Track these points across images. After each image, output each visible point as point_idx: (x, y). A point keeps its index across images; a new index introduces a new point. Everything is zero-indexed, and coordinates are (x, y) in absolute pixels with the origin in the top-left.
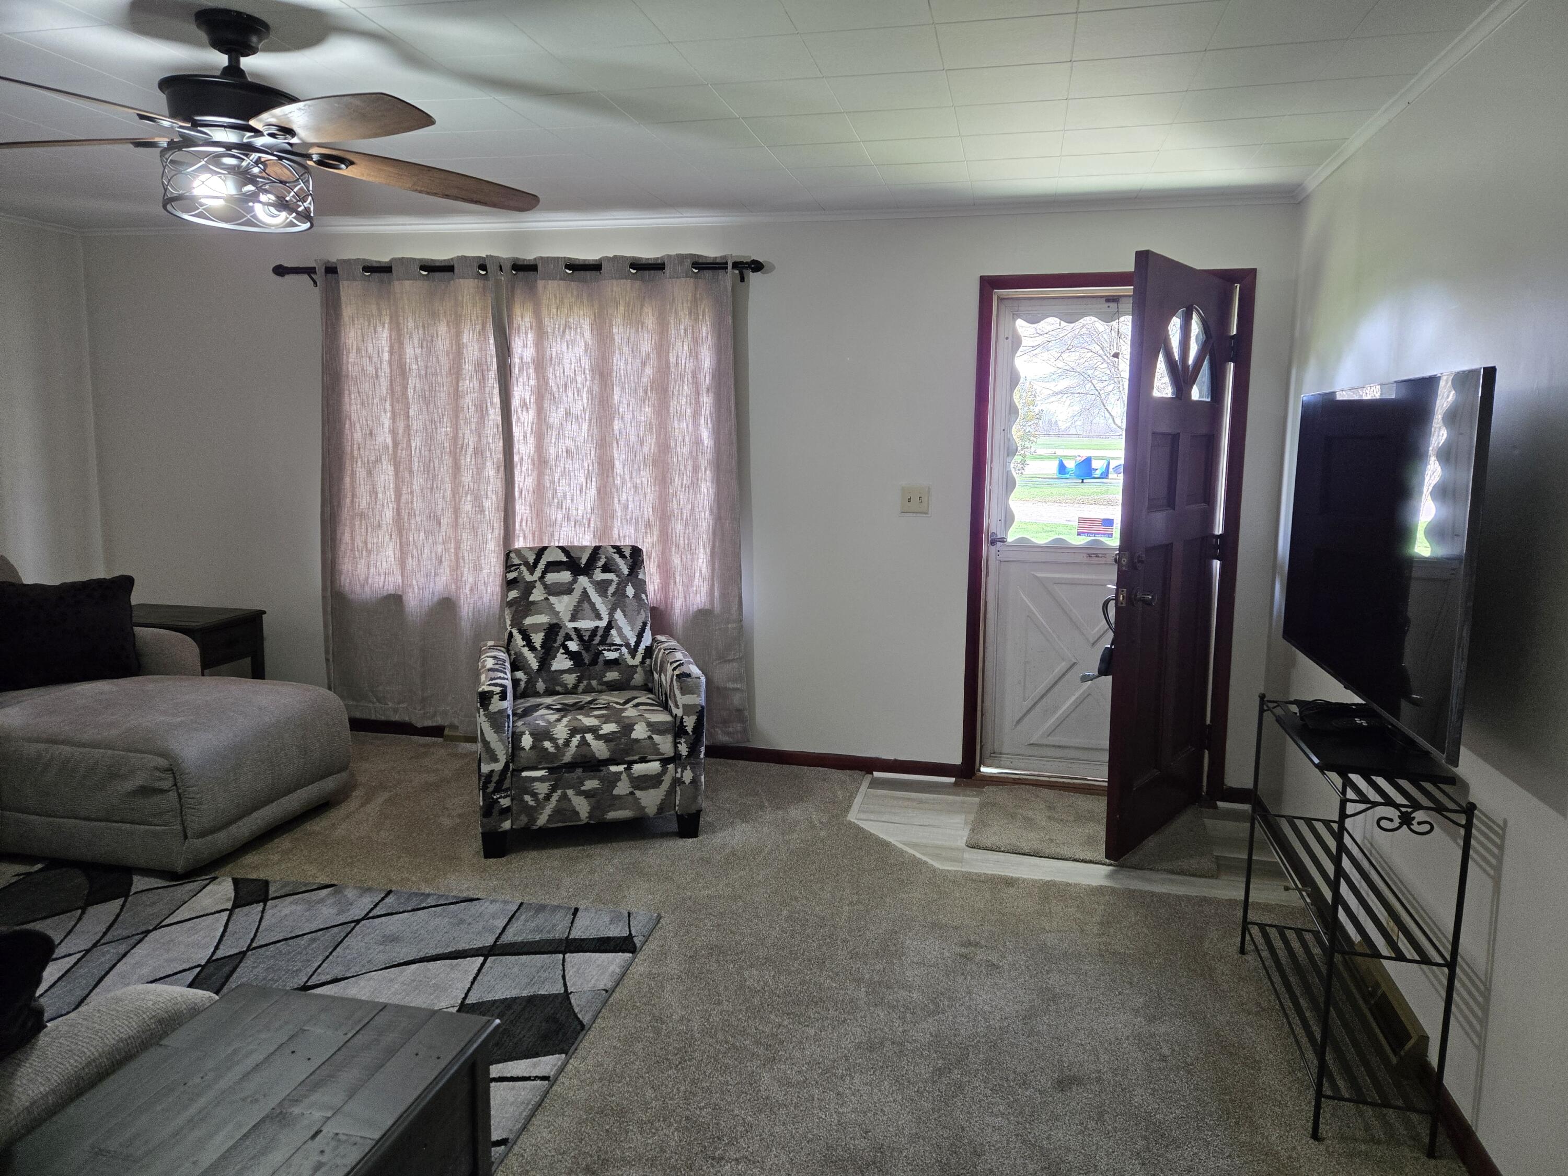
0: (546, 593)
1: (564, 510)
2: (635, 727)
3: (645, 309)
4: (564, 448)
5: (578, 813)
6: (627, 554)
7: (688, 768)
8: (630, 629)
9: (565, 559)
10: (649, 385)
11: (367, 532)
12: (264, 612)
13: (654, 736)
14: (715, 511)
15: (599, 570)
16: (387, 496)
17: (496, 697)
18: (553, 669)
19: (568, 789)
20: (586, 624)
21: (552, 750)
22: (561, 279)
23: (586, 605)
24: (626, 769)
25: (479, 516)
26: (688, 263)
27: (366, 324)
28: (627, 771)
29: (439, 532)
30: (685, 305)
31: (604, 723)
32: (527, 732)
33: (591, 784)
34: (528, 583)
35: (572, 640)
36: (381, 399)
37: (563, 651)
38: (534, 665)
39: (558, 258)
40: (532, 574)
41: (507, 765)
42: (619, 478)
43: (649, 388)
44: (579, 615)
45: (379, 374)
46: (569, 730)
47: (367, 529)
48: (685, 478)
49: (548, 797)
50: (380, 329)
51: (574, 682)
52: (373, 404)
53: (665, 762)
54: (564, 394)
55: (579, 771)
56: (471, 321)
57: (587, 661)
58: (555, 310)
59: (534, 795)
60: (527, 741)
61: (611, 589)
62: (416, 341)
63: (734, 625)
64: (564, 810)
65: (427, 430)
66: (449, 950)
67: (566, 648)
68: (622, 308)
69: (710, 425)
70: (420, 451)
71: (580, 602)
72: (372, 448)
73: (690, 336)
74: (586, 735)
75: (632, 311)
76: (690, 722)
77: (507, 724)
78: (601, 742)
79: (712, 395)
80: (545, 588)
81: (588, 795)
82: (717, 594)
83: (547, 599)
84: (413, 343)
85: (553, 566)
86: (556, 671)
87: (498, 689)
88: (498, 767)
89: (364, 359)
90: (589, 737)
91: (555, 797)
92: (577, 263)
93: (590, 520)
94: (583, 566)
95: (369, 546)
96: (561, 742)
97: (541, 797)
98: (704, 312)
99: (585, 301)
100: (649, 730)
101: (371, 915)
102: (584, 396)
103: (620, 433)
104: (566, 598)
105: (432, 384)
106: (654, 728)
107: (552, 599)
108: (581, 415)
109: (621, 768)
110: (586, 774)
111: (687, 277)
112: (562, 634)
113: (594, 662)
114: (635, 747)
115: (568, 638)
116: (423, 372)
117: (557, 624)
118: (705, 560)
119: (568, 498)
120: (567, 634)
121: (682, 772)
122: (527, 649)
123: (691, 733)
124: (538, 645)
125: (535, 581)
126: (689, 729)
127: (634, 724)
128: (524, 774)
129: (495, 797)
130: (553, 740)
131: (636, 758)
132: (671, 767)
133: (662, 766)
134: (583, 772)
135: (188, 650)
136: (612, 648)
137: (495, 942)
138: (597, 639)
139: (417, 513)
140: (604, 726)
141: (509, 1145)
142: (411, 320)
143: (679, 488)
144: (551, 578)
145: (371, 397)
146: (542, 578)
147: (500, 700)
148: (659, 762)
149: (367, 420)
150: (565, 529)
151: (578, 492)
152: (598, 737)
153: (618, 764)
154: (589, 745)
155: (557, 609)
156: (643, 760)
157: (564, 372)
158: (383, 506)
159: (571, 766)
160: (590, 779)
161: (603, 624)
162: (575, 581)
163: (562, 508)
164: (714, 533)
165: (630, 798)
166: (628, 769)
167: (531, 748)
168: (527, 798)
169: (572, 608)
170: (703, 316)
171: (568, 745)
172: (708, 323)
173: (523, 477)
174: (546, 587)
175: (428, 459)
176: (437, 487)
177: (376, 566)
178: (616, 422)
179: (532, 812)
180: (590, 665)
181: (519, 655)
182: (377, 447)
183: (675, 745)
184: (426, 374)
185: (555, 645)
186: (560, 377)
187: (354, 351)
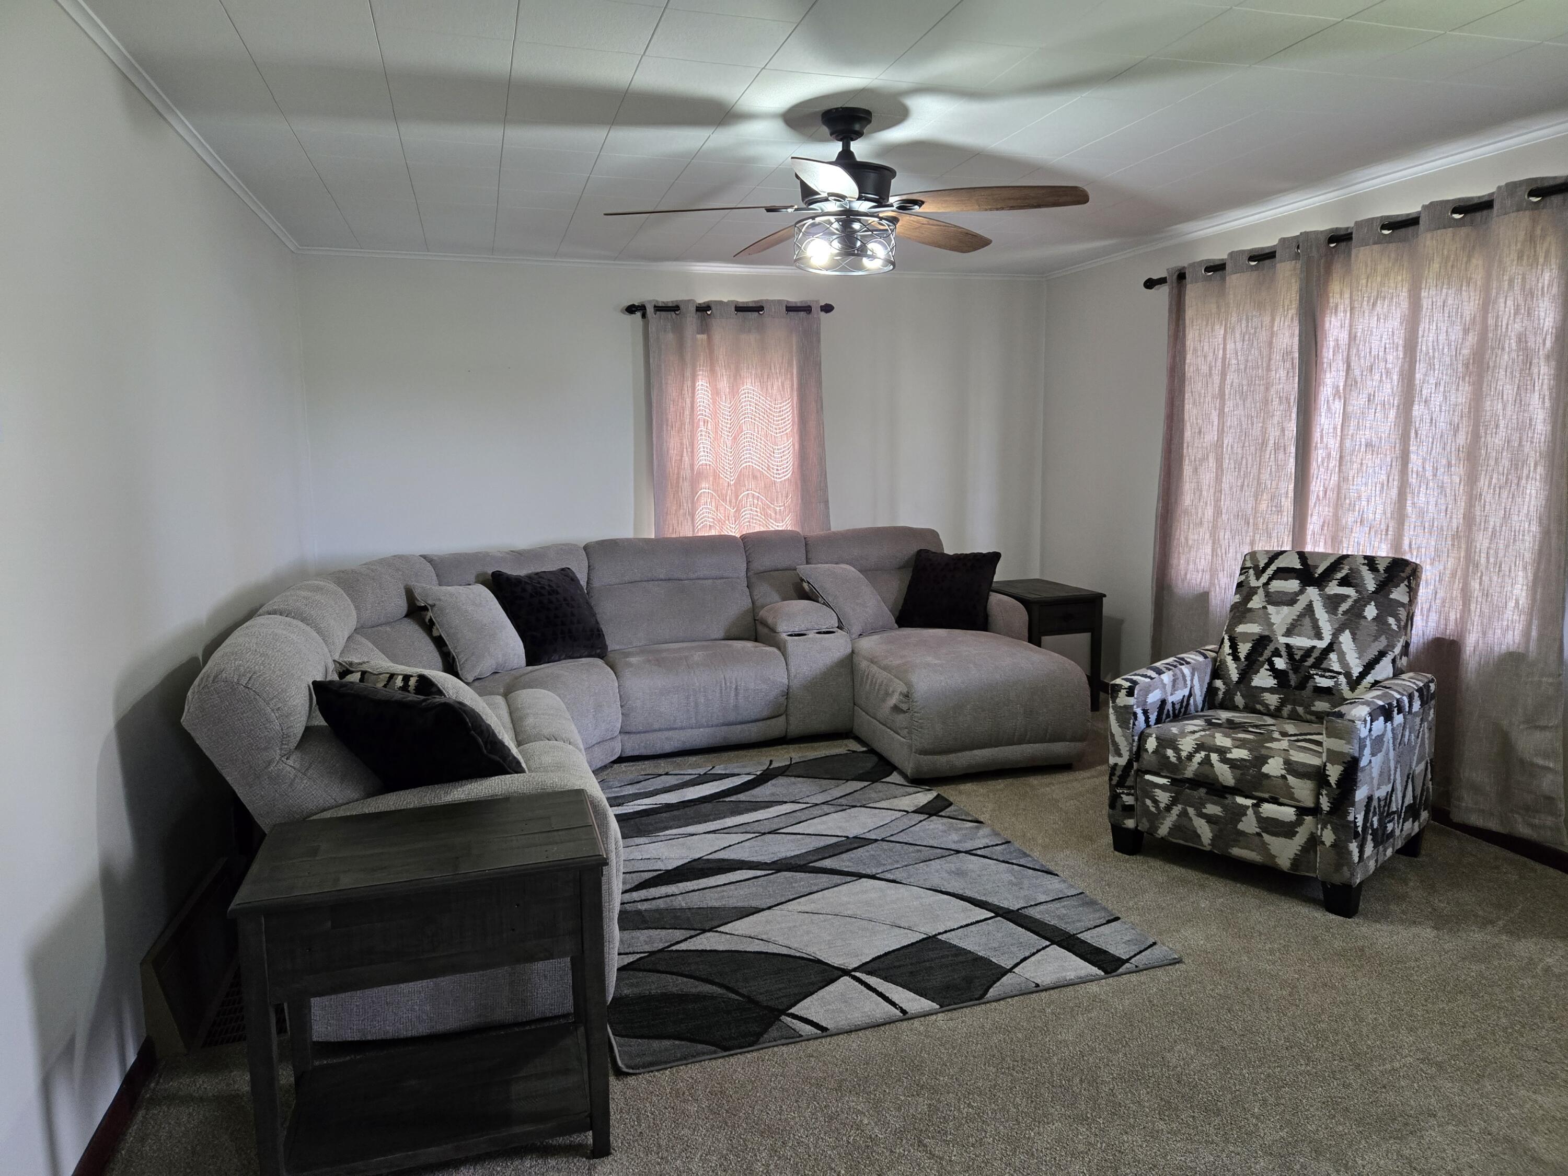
0: (1266, 601)
1: (1357, 513)
2: (1269, 761)
3: (1474, 261)
4: (1363, 440)
5: (1199, 836)
6: (1381, 568)
7: (1329, 826)
8: (1357, 656)
9: (1299, 566)
10: (1472, 357)
11: (1189, 528)
12: (1105, 596)
13: (1289, 777)
14: (1545, 522)
15: (1336, 582)
16: (1208, 494)
17: (1124, 692)
18: (1253, 684)
19: (1189, 806)
20: (1301, 642)
21: (1173, 760)
22: (1375, 243)
23: (1307, 621)
24: (1254, 805)
25: (1275, 517)
26: (1523, 192)
27: (1205, 323)
28: (1256, 809)
29: (1247, 532)
30: (1513, 247)
31: (1237, 747)
32: (1154, 735)
33: (1212, 809)
34: (1251, 588)
35: (1280, 656)
36: (1213, 398)
37: (1268, 667)
38: (1235, 676)
39: (1373, 219)
40: (1258, 579)
41: (1130, 763)
42: (1414, 476)
43: (1471, 361)
44: (1296, 631)
45: (1213, 372)
46: (1196, 744)
47: (1189, 526)
48: (1495, 476)
49: (1168, 808)
50: (1217, 327)
51: (1276, 704)
52: (1204, 402)
53: (1302, 811)
54: (1369, 377)
55: (1202, 791)
56: (1283, 307)
57: (1293, 683)
58: (1364, 281)
59: (1156, 802)
60: (1151, 744)
61: (1344, 607)
62: (1238, 335)
63: (1551, 680)
64: (1183, 828)
65: (1241, 426)
66: (983, 898)
67: (1271, 664)
68: (1436, 266)
69: (1547, 404)
70: (1232, 448)
71: (1301, 616)
72: (1200, 446)
73: (1517, 288)
74: (1211, 754)
75: (1452, 267)
76: (1334, 772)
77: (1132, 722)
78: (1226, 767)
79: (1553, 363)
80: (1266, 596)
81: (1210, 819)
82: (1534, 633)
83: (1265, 608)
84: (1234, 338)
85: (1284, 573)
86: (1256, 687)
87: (1127, 684)
88: (1122, 761)
89: (1199, 359)
90: (1214, 757)
91: (1176, 810)
92: (1400, 219)
93: (1388, 526)
94: (1317, 575)
95: (1190, 542)
96: (1184, 754)
97: (1162, 805)
98: (1547, 253)
99: (1406, 264)
100: (1285, 769)
101: (974, 852)
102: (1395, 377)
103: (1421, 420)
104: (1285, 609)
105: (1252, 377)
106: (1291, 767)
107: (1271, 609)
108: (1389, 400)
109: (1249, 802)
110: (1208, 797)
111: (1518, 210)
112: (1271, 648)
113: (1302, 686)
114: (1264, 783)
115: (1277, 653)
116: (1242, 367)
117: (1268, 636)
118: (1525, 588)
119: (1363, 498)
120: (1277, 649)
121: (1322, 830)
122: (1231, 658)
123: (1334, 786)
124: (1242, 656)
125: (1258, 587)
126: (1333, 780)
127: (1271, 757)
128: (1148, 777)
129: (1118, 791)
130: (1177, 750)
131: (1266, 796)
132: (1309, 819)
133: (1297, 815)
134: (1207, 793)
135: (1020, 616)
136: (1327, 674)
137: (1019, 909)
138: (1311, 661)
139: (1224, 511)
140: (1234, 750)
141: (825, 1034)
142: (1234, 315)
143: (1486, 487)
144: (1278, 585)
145: (1203, 395)
146: (1267, 584)
147: (1127, 696)
148: (1295, 809)
149: (1197, 419)
150: (1356, 535)
151: (1378, 492)
152: (1224, 760)
153: (1246, 797)
154: (1212, 766)
155: (1272, 621)
156: (1275, 801)
157: (1370, 353)
158: (1206, 503)
159: (1195, 783)
160: (1213, 803)
161: (1322, 644)
162: (1302, 592)
163: (1354, 511)
164: (1540, 551)
165: (1257, 838)
166: (1256, 806)
167: (1153, 752)
168: (1148, 802)
169: (1290, 621)
170: (1546, 257)
171: (1191, 760)
172: (1554, 266)
173: (1329, 474)
174: (1267, 594)
175: (1240, 456)
176: (1248, 486)
177: (1195, 563)
178: (1416, 407)
179: (1155, 819)
180: (1296, 688)
181: (1223, 662)
182: (1205, 445)
183: (1318, 795)
184: (1245, 368)
185: (1261, 659)
186: (1365, 357)
187: (1191, 352)
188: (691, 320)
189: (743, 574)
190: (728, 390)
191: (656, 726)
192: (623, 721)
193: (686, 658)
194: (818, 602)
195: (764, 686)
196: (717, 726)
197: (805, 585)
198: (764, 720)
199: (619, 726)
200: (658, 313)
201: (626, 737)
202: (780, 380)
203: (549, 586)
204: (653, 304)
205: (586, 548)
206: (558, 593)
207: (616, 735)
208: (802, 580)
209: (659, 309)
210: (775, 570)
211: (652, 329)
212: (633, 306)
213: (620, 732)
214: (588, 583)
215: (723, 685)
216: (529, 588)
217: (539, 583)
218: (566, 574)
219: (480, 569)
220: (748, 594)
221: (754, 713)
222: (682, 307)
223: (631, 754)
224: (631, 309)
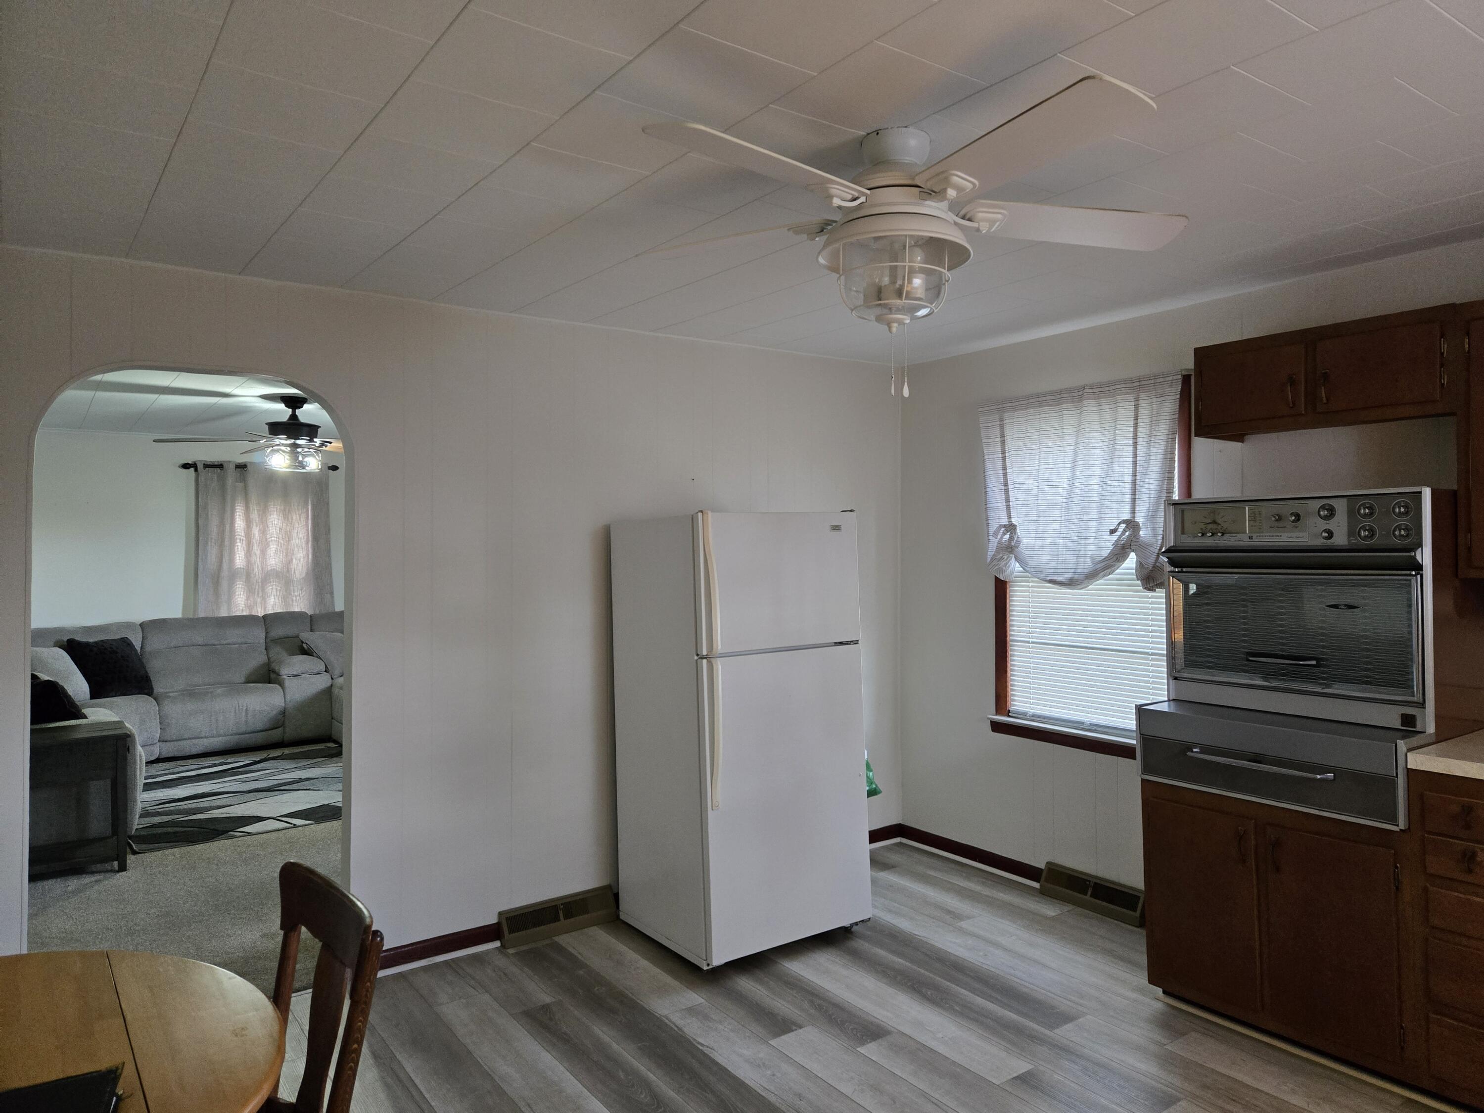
188: (231, 475)
189: (262, 641)
190: (258, 519)
191: (186, 736)
192: (160, 734)
193: (211, 692)
194: (313, 656)
195: (268, 708)
196: (232, 735)
197: (304, 645)
198: (266, 730)
199: (158, 735)
200: (207, 469)
201: (163, 744)
202: (297, 513)
203: (111, 648)
204: (203, 463)
205: (142, 625)
206: (117, 653)
207: (155, 742)
208: (302, 642)
209: (207, 466)
210: (286, 638)
211: (202, 479)
212: (188, 464)
213: (159, 741)
214: (141, 648)
215: (237, 708)
216: (95, 649)
217: (103, 646)
218: (126, 642)
219: (58, 637)
220: (265, 653)
221: (260, 725)
222: (225, 465)
223: (167, 756)
224: (186, 466)
